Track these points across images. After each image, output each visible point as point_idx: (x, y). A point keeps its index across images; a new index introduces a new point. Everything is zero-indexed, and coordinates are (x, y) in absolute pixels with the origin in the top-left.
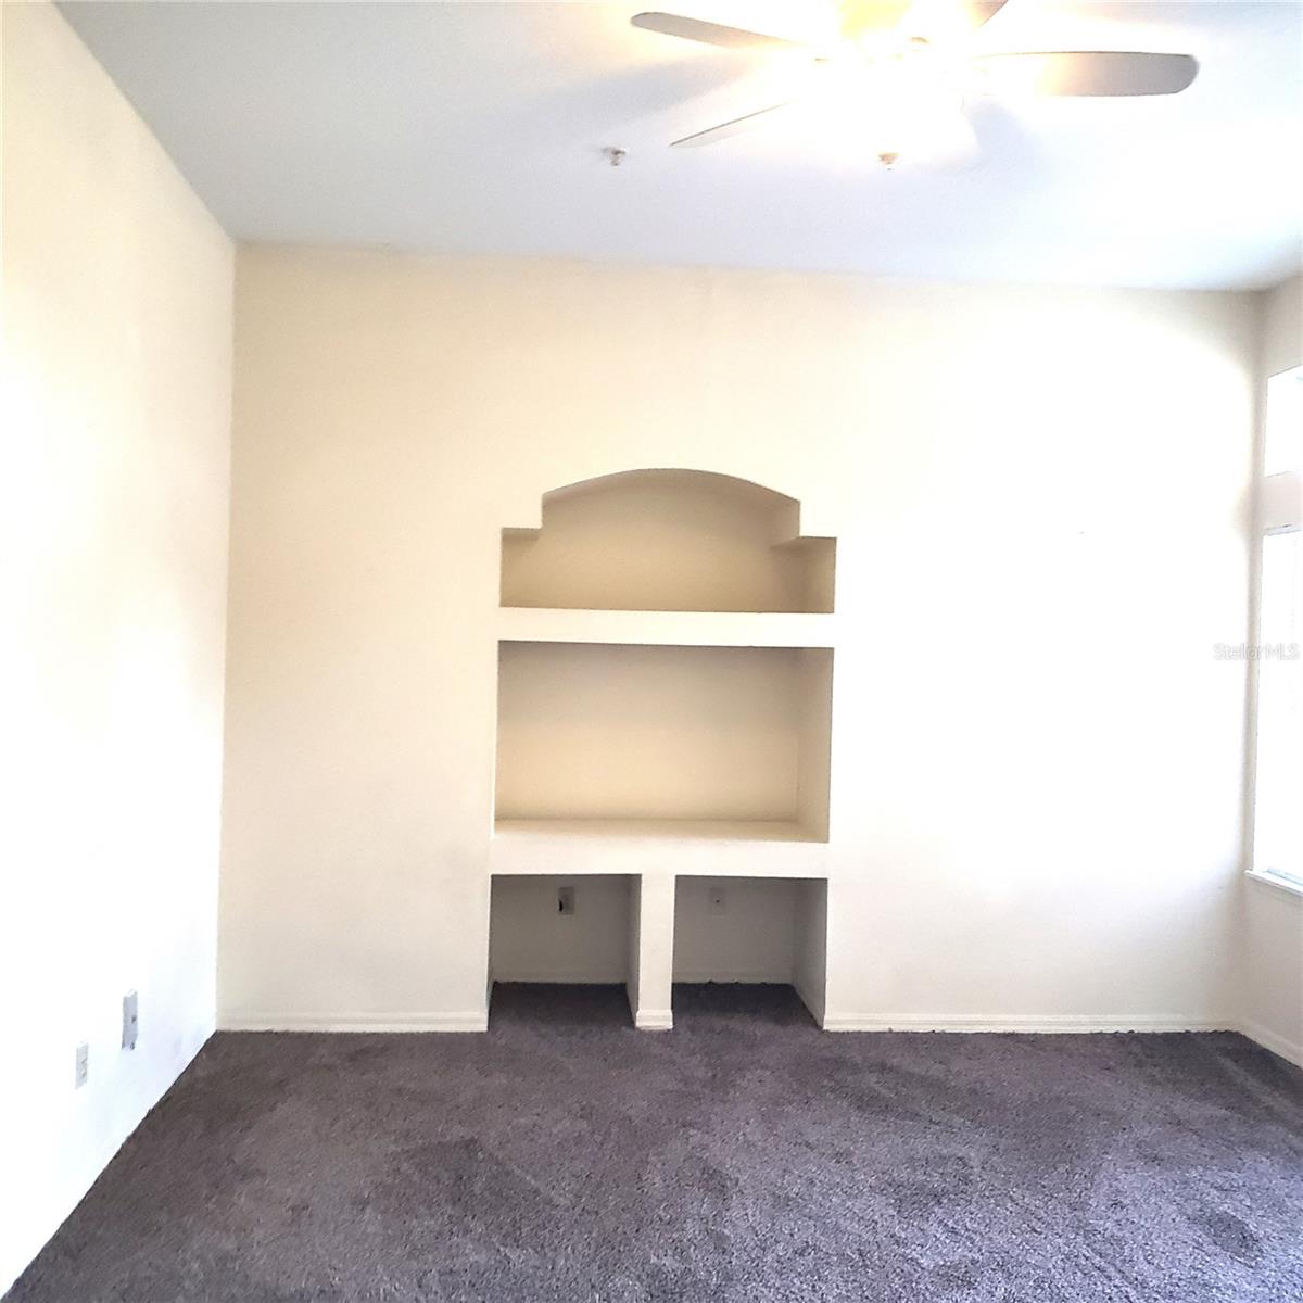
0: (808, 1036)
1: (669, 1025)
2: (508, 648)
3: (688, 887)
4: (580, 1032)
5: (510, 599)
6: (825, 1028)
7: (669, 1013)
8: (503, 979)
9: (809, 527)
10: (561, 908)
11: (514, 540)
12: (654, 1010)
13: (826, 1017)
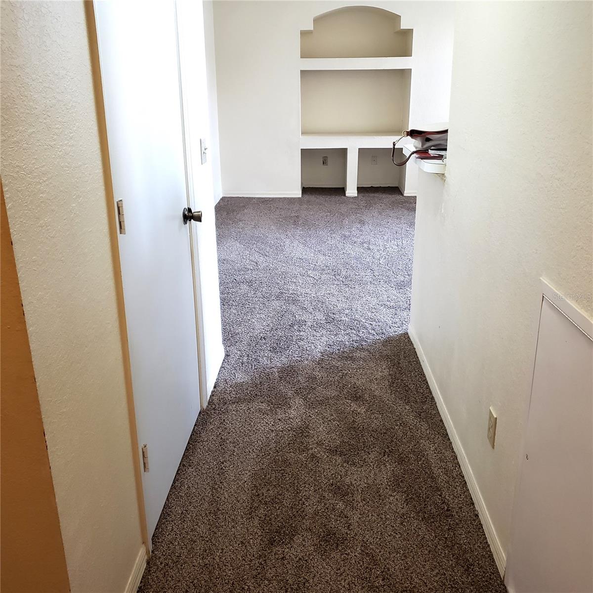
0: (398, 197)
1: (356, 195)
2: (303, 72)
3: (362, 152)
4: (329, 197)
5: (304, 55)
6: (405, 195)
7: (356, 192)
8: (306, 187)
9: (404, 26)
10: (323, 163)
11: (304, 34)
12: (351, 191)
13: (405, 192)
